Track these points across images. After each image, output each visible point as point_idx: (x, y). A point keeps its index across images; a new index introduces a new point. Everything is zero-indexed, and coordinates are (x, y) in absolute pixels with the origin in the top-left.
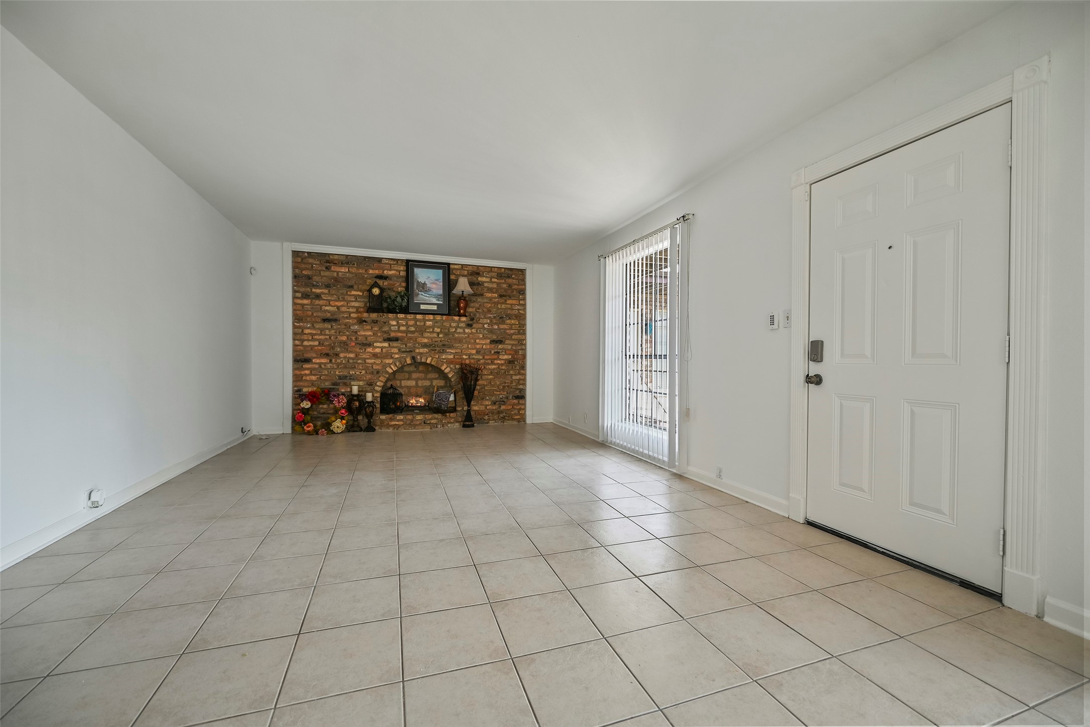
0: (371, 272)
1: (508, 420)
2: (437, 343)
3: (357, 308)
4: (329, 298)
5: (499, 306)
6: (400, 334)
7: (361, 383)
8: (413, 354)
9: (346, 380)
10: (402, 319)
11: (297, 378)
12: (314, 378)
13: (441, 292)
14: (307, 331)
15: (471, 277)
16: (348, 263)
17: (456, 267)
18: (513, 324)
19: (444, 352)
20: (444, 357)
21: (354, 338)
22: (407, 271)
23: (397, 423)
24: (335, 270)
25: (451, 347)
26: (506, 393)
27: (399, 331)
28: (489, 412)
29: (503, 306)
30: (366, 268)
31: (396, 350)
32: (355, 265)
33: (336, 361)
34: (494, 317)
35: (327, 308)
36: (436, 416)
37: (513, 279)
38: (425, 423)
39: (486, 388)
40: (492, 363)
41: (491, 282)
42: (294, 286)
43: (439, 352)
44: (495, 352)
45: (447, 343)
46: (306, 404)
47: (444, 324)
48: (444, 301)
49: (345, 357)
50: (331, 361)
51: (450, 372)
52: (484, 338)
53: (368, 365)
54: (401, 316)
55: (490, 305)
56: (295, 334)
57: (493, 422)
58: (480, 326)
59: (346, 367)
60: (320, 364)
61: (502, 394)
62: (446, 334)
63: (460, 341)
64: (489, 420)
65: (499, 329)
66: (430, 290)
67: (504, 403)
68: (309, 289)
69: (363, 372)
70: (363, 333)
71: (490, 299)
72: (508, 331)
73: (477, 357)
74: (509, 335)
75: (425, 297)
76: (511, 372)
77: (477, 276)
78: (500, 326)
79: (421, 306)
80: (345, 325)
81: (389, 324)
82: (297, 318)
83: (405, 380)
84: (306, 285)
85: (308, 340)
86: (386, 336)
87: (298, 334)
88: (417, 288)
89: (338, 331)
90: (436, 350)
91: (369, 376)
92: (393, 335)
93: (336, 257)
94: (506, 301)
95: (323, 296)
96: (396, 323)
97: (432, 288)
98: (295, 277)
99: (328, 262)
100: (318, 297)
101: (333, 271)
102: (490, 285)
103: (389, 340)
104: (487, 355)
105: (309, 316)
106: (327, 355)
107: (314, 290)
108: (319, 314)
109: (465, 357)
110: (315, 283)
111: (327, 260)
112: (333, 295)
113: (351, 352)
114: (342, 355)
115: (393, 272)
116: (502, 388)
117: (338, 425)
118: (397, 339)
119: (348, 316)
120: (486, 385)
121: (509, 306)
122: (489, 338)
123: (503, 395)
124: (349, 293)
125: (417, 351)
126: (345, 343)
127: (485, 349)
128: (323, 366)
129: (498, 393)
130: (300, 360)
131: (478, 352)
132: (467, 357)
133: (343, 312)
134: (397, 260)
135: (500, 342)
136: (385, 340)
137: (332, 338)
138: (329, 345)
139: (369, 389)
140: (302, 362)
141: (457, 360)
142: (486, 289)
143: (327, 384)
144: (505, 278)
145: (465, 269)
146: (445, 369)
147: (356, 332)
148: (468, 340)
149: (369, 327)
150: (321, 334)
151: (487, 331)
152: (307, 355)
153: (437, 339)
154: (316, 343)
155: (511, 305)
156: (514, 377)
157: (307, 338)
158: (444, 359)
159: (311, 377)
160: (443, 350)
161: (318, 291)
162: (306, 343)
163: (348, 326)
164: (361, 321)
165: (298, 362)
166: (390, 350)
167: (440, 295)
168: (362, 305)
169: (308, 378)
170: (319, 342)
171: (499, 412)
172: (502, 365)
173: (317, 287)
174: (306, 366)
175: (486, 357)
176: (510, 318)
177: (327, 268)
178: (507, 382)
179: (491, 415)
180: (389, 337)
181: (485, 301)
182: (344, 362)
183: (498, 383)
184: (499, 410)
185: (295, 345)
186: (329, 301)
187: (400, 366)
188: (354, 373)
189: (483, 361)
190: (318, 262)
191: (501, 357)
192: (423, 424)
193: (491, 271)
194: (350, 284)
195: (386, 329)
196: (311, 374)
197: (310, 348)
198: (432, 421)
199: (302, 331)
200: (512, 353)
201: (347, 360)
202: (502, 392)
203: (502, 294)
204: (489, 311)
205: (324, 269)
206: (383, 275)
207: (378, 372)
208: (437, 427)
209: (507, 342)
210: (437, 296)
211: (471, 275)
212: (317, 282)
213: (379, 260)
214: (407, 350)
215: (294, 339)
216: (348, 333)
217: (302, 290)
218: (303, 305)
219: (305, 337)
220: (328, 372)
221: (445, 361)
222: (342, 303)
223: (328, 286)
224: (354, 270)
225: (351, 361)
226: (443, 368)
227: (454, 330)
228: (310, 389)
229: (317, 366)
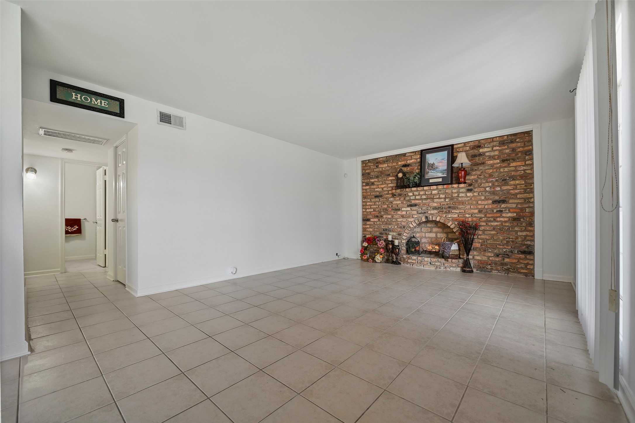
0: (400, 163)
1: (513, 272)
2: (445, 206)
3: (392, 187)
4: (378, 184)
5: (502, 170)
6: (417, 202)
7: (395, 234)
8: (427, 215)
9: (386, 231)
10: (415, 191)
11: (364, 230)
12: (371, 230)
13: (446, 168)
14: (368, 204)
15: (472, 151)
16: (387, 161)
17: (459, 146)
18: (518, 184)
19: (449, 212)
20: (449, 216)
21: (390, 206)
22: (421, 158)
23: (412, 261)
24: (381, 167)
25: (454, 208)
26: (510, 247)
27: (416, 199)
28: (492, 262)
29: (506, 170)
30: (397, 162)
31: (415, 212)
32: (391, 161)
33: (382, 220)
34: (496, 180)
35: (377, 190)
36: (440, 260)
37: (518, 142)
38: (430, 264)
39: (489, 242)
40: (495, 220)
41: (493, 150)
42: (363, 180)
43: (446, 213)
44: (497, 211)
45: (452, 205)
46: (365, 244)
47: (447, 191)
48: (447, 174)
49: (386, 218)
50: (379, 220)
51: (455, 227)
52: (486, 199)
53: (398, 222)
54: (414, 189)
55: (491, 171)
56: (363, 206)
57: (496, 271)
58: (482, 189)
59: (386, 224)
60: (374, 222)
61: (505, 248)
62: (452, 199)
63: (463, 203)
64: (492, 269)
65: (502, 190)
66: (437, 168)
67: (508, 257)
68: (369, 180)
69: (396, 227)
70: (396, 203)
71: (492, 166)
72: (512, 191)
73: (479, 215)
74: (513, 195)
75: (433, 174)
76: (516, 229)
77: (479, 149)
78: (502, 187)
79: (430, 180)
80: (386, 199)
81: (408, 196)
82: (364, 197)
83: (428, 232)
84: (368, 178)
85: (369, 209)
86: (409, 203)
87: (364, 205)
88: (428, 168)
89: (383, 202)
90: (443, 211)
91: (399, 229)
92: (413, 202)
93: (381, 159)
94: (509, 164)
95: (375, 183)
96: (413, 193)
97: (439, 166)
98: (363, 175)
99: (377, 163)
100: (373, 184)
101: (380, 168)
102: (492, 154)
103: (411, 206)
104: (490, 214)
105: (369, 195)
106: (377, 216)
107: (371, 180)
108: (374, 193)
109: (467, 216)
110: (371, 176)
111: (376, 162)
112: (380, 181)
113: (389, 214)
114: (384, 216)
115: (413, 160)
116: (505, 242)
117: (379, 258)
118: (415, 205)
119: (387, 193)
120: (488, 239)
121: (513, 168)
122: (491, 199)
123: (507, 249)
124: (388, 179)
125: (429, 212)
126: (386, 209)
127: (487, 209)
128: (375, 223)
129: (501, 247)
130: (365, 220)
131: (480, 211)
132: (469, 216)
133: (385, 191)
134: (415, 152)
135: (504, 201)
136: (408, 206)
137: (380, 206)
138: (378, 211)
139: (399, 238)
140: (366, 221)
141: (461, 218)
142: (488, 157)
143: (377, 233)
144: (508, 144)
145: (467, 145)
146: (451, 225)
147: (392, 202)
148: (470, 202)
149: (398, 198)
150: (374, 205)
151: (489, 193)
152: (368, 217)
153: (444, 203)
154: (372, 210)
155: (516, 167)
156: (520, 234)
157: (368, 208)
158: (450, 218)
159: (370, 229)
160: (449, 211)
161: (373, 180)
162: (368, 210)
163: (387, 199)
164: (393, 195)
165: (364, 221)
166: (412, 212)
167: (445, 170)
168: (395, 185)
169: (369, 230)
170: (374, 210)
171: (502, 264)
172: (505, 222)
173: (372, 178)
174: (368, 223)
175: (488, 215)
176: (514, 180)
177: (377, 166)
178: (511, 237)
179: (493, 265)
180: (411, 204)
181: (487, 168)
182: (385, 220)
183: (501, 238)
184: (502, 262)
185: (363, 212)
186: (378, 185)
187: (418, 223)
188: (391, 227)
189: (485, 219)
190: (373, 164)
191: (504, 215)
192: (429, 264)
193: (493, 141)
194: (388, 173)
195: (408, 198)
196: (370, 228)
197: (369, 213)
198: (436, 264)
199: (366, 204)
200: (517, 211)
201: (387, 219)
202: (505, 246)
203: (505, 159)
204: (491, 176)
205: (375, 167)
206: (407, 164)
207: (404, 227)
208: (440, 268)
209: (511, 201)
210: (442, 172)
211: (473, 149)
212: (372, 176)
213: (404, 155)
214: (423, 212)
215: (363, 209)
216: (387, 203)
217: (366, 181)
218: (366, 189)
219: (367, 207)
220: (378, 226)
221: (450, 219)
222: (384, 185)
223: (377, 177)
224: (390, 165)
225: (389, 220)
226: (449, 225)
227: (456, 195)
228: (370, 236)
229: (372, 223)
